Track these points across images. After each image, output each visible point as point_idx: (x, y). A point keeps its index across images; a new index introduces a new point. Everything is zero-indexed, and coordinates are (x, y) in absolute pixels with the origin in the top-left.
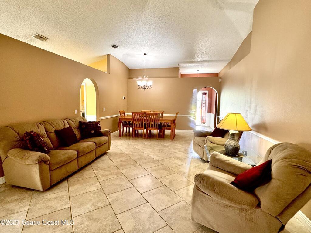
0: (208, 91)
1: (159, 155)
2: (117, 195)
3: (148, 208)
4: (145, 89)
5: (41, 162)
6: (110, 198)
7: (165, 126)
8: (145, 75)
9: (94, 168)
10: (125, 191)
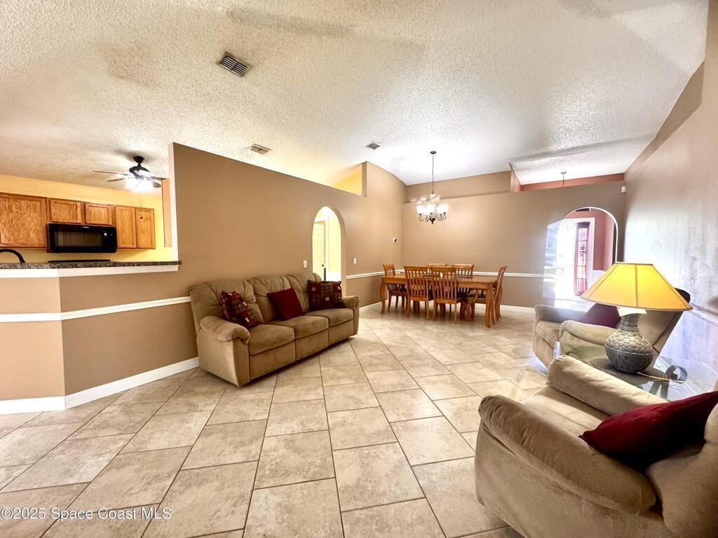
0: (594, 219)
1: (451, 355)
2: (345, 416)
3: (395, 452)
4: (433, 220)
5: (237, 339)
6: (331, 418)
7: (475, 297)
8: (433, 193)
9: (322, 362)
10: (361, 411)
